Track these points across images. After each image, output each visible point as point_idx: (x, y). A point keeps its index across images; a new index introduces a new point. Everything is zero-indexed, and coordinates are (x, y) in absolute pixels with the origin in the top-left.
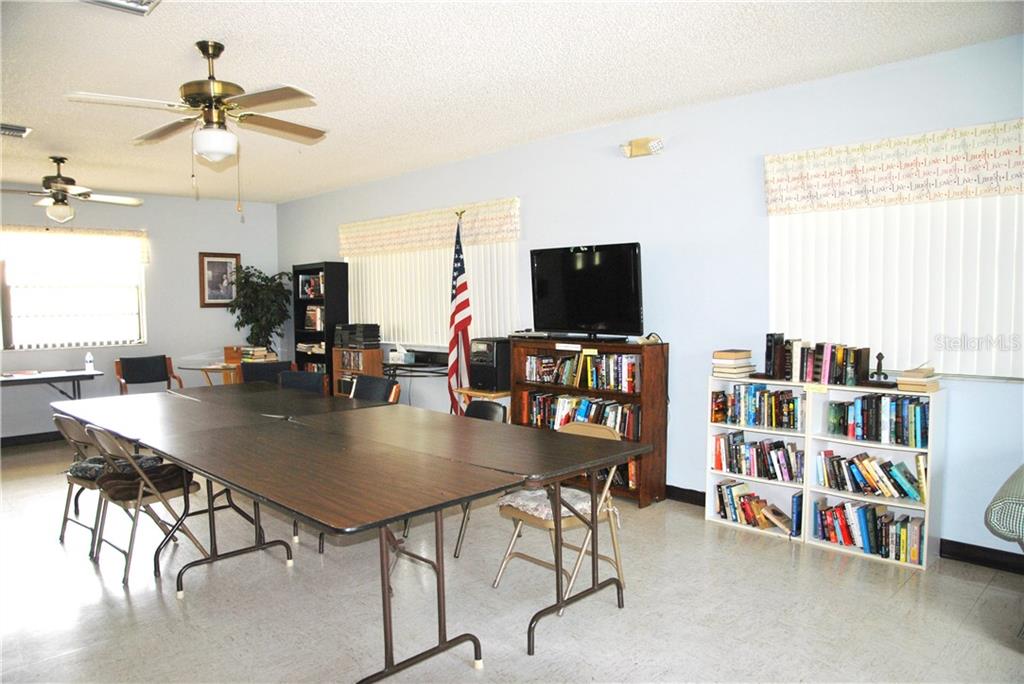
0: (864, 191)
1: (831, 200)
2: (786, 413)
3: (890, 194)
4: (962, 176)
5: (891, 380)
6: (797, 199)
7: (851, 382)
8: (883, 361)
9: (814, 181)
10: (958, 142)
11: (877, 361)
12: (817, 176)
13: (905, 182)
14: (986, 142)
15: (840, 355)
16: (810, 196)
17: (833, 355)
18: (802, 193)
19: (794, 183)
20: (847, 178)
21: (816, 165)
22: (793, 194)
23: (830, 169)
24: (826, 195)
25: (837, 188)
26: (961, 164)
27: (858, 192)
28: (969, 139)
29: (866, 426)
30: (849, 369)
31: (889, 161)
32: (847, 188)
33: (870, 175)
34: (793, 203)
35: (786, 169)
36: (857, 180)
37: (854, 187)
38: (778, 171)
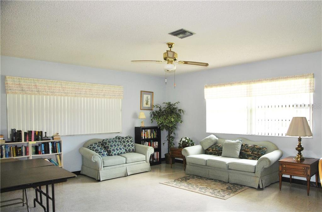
0: (38, 91)
1: (29, 92)
2: (19, 152)
3: (45, 93)
4: (61, 91)
5: (49, 138)
6: (18, 90)
7: (40, 140)
8: (46, 134)
9: (24, 86)
10: (60, 84)
11: (45, 134)
12: (25, 85)
13: (49, 91)
14: (65, 85)
15: (37, 133)
16: (22, 90)
17: (35, 133)
18: (19, 89)
19: (17, 86)
20: (34, 87)
21: (24, 82)
22: (17, 89)
23: (29, 84)
24: (28, 91)
25: (31, 89)
26: (61, 89)
27: (36, 91)
28: (62, 84)
29: (45, 150)
30: (40, 136)
31: (45, 85)
32: (34, 90)
33: (40, 87)
34: (17, 91)
35: (14, 81)
36: (36, 88)
37: (36, 90)
38: (11, 81)
